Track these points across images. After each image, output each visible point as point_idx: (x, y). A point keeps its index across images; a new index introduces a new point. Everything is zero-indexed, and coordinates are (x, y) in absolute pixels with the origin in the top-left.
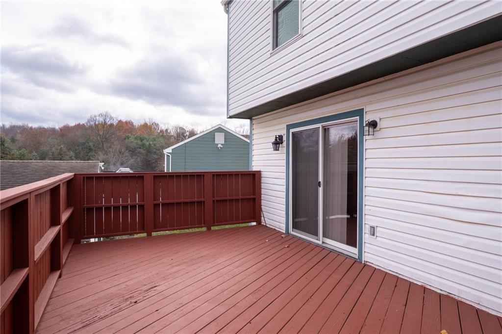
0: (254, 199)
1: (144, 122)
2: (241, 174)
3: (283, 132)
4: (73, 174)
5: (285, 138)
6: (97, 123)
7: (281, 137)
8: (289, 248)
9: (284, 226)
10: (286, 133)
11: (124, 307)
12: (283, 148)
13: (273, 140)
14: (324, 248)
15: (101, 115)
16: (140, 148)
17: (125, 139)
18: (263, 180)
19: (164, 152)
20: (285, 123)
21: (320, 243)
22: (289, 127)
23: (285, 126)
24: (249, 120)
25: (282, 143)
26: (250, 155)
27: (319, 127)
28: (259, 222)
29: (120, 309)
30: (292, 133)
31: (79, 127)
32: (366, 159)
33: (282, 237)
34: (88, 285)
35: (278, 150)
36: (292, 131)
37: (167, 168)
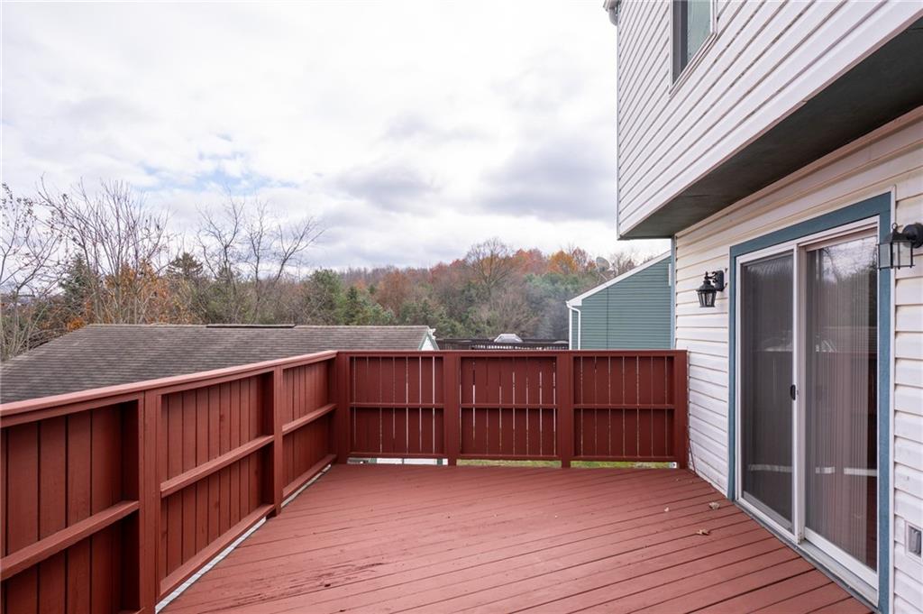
0: (671, 412)
1: (560, 250)
2: (640, 358)
3: (723, 265)
4: (336, 351)
5: (727, 279)
6: (481, 258)
7: (719, 276)
8: (705, 538)
9: (725, 480)
10: (728, 266)
11: (306, 589)
12: (722, 300)
13: (700, 283)
14: (800, 556)
15: (487, 244)
16: (550, 297)
17: (526, 281)
18: (693, 371)
19: (568, 306)
20: (724, 244)
21: (794, 538)
22: (736, 251)
23: (726, 250)
24: (669, 240)
25: (722, 289)
26: (672, 314)
27: (792, 250)
28: (684, 464)
29: (299, 591)
30: (742, 264)
31: (460, 265)
32: (896, 333)
33: (711, 507)
34: (297, 536)
35: (712, 305)
36: (741, 260)
37: (573, 335)
